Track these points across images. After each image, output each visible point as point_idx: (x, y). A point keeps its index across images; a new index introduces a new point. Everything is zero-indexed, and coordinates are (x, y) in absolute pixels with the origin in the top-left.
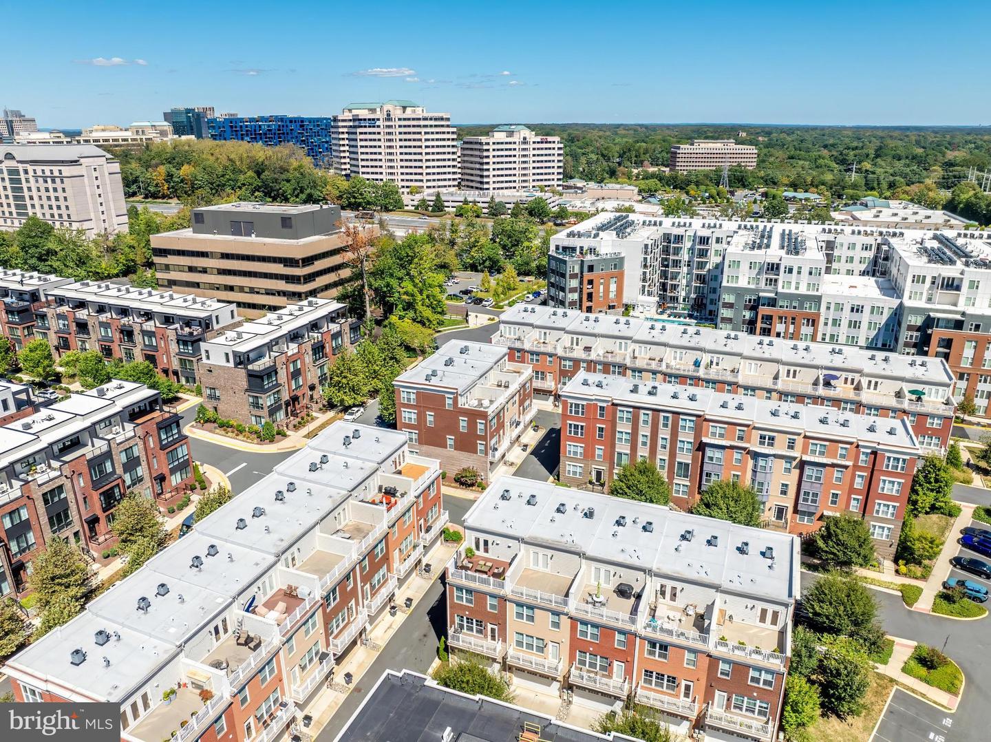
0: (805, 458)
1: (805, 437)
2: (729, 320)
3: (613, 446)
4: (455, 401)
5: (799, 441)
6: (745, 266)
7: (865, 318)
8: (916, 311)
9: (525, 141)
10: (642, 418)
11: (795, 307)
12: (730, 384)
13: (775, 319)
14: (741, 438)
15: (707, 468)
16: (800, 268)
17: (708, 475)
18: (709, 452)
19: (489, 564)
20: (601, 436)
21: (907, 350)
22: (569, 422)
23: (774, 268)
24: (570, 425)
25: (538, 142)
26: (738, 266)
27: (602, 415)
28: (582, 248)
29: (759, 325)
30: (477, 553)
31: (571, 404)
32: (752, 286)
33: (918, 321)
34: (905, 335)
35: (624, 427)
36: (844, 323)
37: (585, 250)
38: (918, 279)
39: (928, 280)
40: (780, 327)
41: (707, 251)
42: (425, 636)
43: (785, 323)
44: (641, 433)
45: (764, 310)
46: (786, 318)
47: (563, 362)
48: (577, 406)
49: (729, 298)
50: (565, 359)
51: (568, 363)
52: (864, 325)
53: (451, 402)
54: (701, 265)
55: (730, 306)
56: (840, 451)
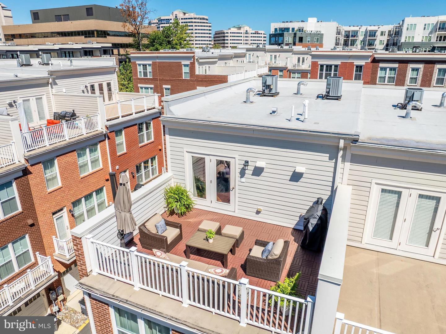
4: (192, 67)
6: (420, 27)
9: (247, 32)
25: (254, 33)
26: (415, 29)
28: (293, 29)
31: (322, 66)
48: (329, 67)
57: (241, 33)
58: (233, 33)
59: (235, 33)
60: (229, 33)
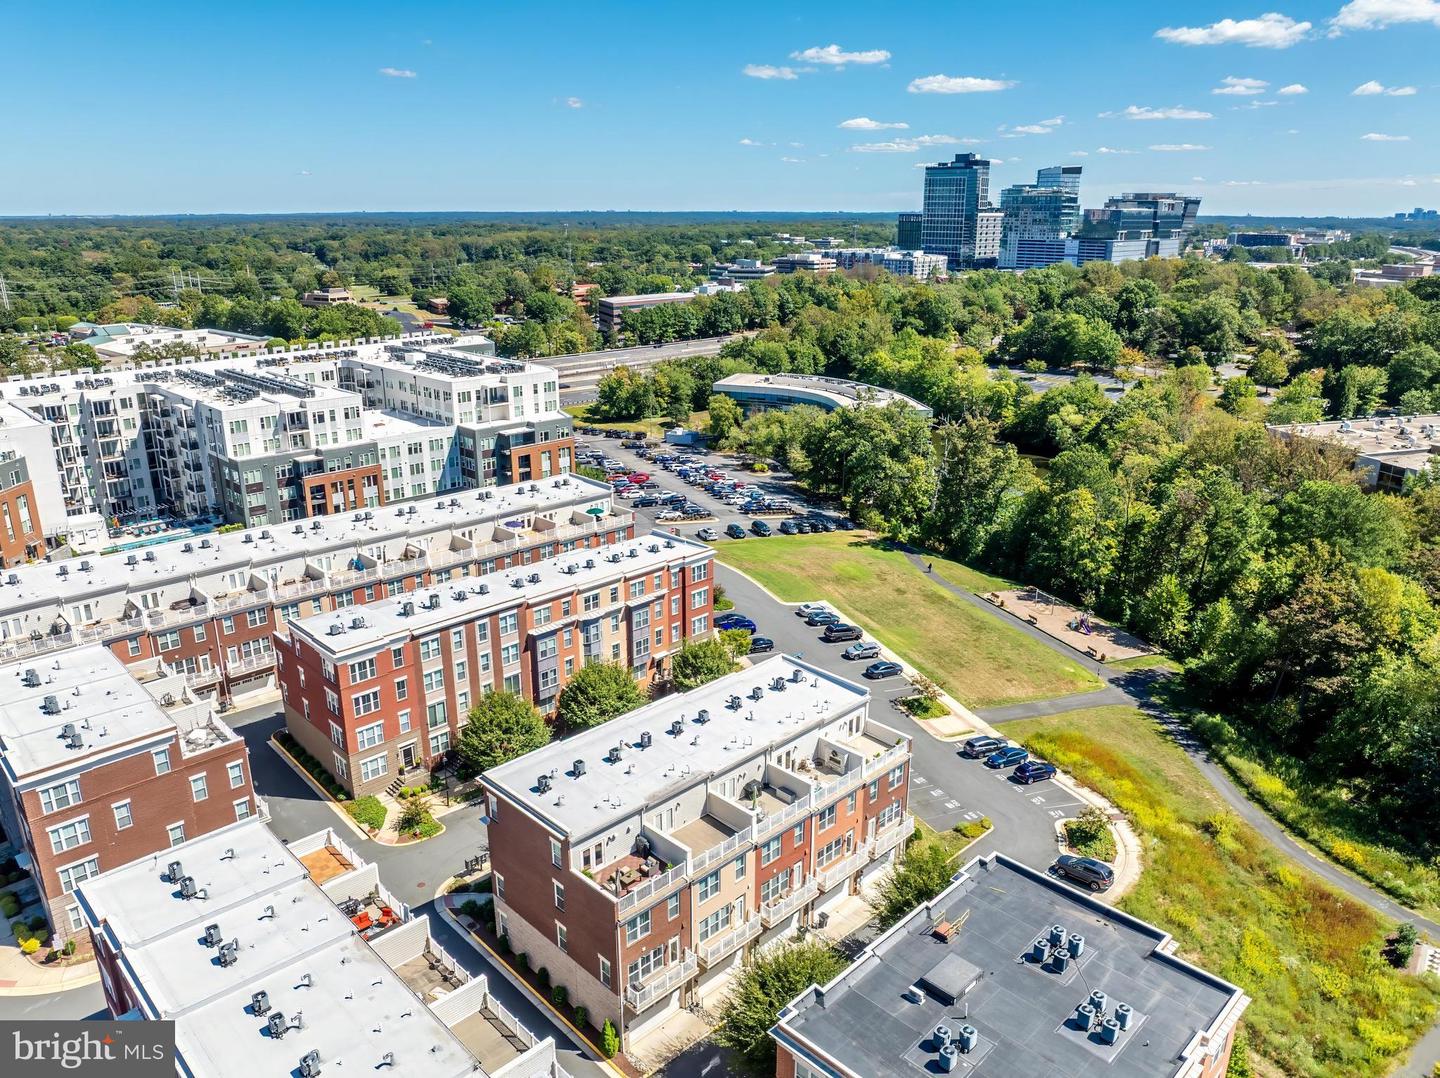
0: (632, 603)
1: (626, 580)
2: (262, 509)
3: (422, 699)
4: (174, 751)
5: (620, 586)
6: (254, 426)
7: (426, 457)
8: (486, 433)
10: (454, 639)
11: (349, 466)
12: (419, 575)
13: (328, 489)
14: (566, 613)
15: (542, 668)
16: (332, 412)
17: (545, 675)
18: (541, 647)
20: (402, 695)
21: (489, 481)
22: (354, 696)
23: (297, 420)
24: (357, 700)
26: (246, 429)
27: (398, 663)
29: (310, 503)
31: (353, 666)
32: (272, 453)
33: (489, 444)
34: (483, 464)
35: (432, 665)
36: (406, 470)
38: (465, 397)
39: (474, 396)
40: (337, 498)
41: (111, 423)
43: (342, 490)
44: (456, 661)
45: (310, 481)
46: (341, 483)
47: (160, 641)
48: (362, 665)
49: (254, 477)
50: (163, 633)
51: (169, 638)
52: (428, 467)
53: (162, 759)
54: (109, 449)
55: (257, 488)
56: (656, 581)
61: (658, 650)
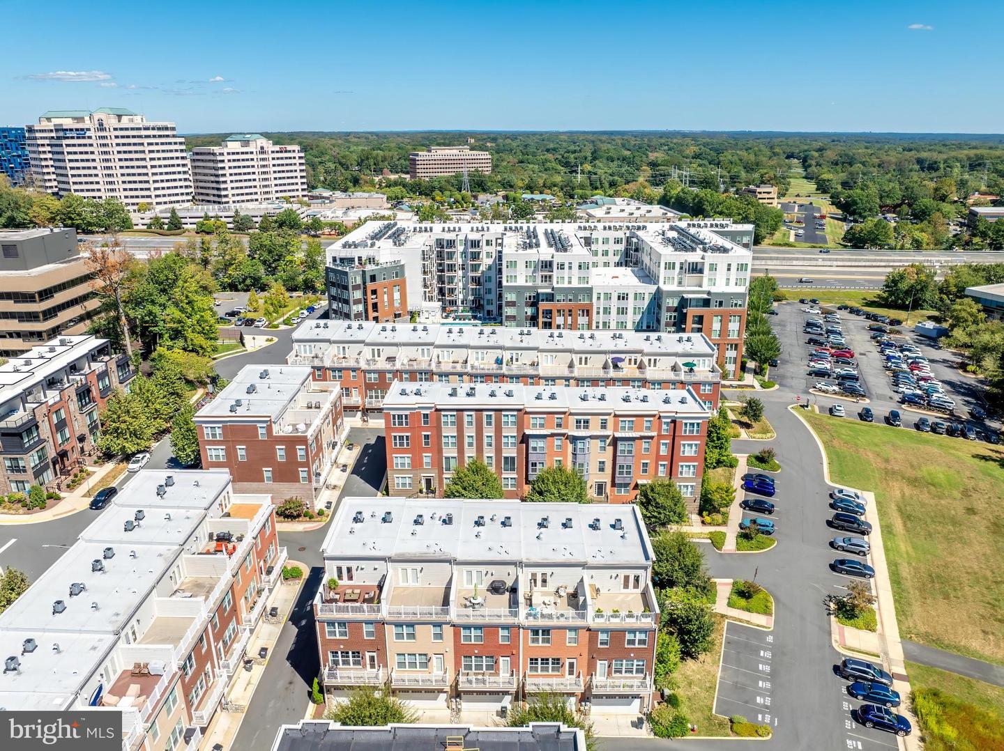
0: (618, 435)
1: (616, 416)
2: (513, 318)
3: (440, 451)
4: (269, 429)
5: (610, 419)
6: (521, 266)
7: (630, 304)
8: (672, 294)
9: (262, 151)
10: (466, 419)
11: (570, 300)
12: (532, 377)
13: (555, 313)
14: (559, 425)
15: (532, 459)
16: (570, 263)
17: (534, 465)
18: (532, 443)
19: (357, 591)
20: (427, 443)
21: (669, 329)
22: (393, 434)
23: (548, 265)
24: (395, 437)
25: (277, 152)
26: (515, 266)
27: (426, 423)
28: (360, 258)
29: (541, 320)
30: (340, 583)
31: (394, 416)
32: (530, 284)
33: (673, 302)
34: (665, 316)
35: (449, 431)
36: (614, 311)
37: (363, 259)
38: (670, 266)
39: (677, 267)
40: (559, 320)
41: (479, 253)
42: (291, 683)
43: (563, 315)
44: (466, 434)
45: (543, 306)
46: (564, 311)
47: (367, 376)
48: (400, 417)
49: (510, 297)
50: (370, 372)
51: (373, 376)
52: (630, 311)
53: (264, 431)
54: (475, 268)
55: (512, 304)
56: (646, 424)
57: (252, 153)
58: (233, 153)
59: (238, 153)
60: (225, 154)
61: (642, 477)
